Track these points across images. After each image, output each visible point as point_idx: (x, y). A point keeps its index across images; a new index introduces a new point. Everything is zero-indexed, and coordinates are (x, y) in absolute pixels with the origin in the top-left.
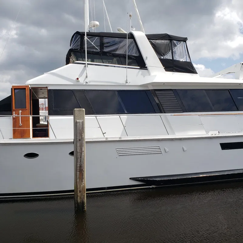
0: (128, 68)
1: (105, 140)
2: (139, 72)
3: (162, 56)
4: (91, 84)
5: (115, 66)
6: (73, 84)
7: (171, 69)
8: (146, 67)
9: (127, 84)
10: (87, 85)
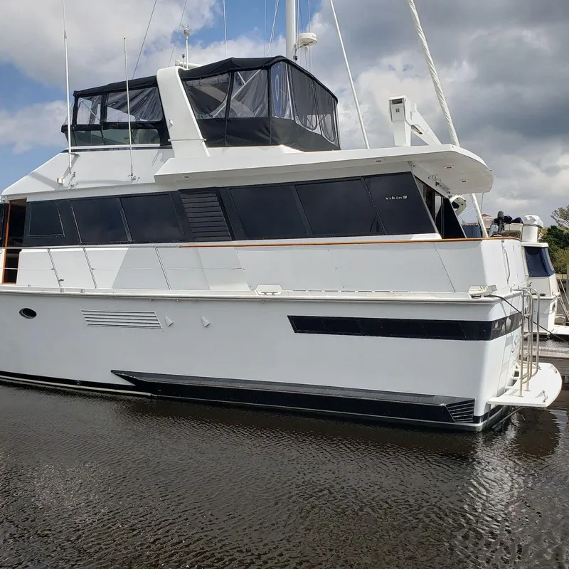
0: (133, 148)
1: (59, 292)
2: (158, 154)
3: (207, 113)
4: (78, 187)
5: (118, 149)
6: (54, 190)
7: (218, 141)
8: (170, 143)
9: (134, 183)
10: (74, 189)
